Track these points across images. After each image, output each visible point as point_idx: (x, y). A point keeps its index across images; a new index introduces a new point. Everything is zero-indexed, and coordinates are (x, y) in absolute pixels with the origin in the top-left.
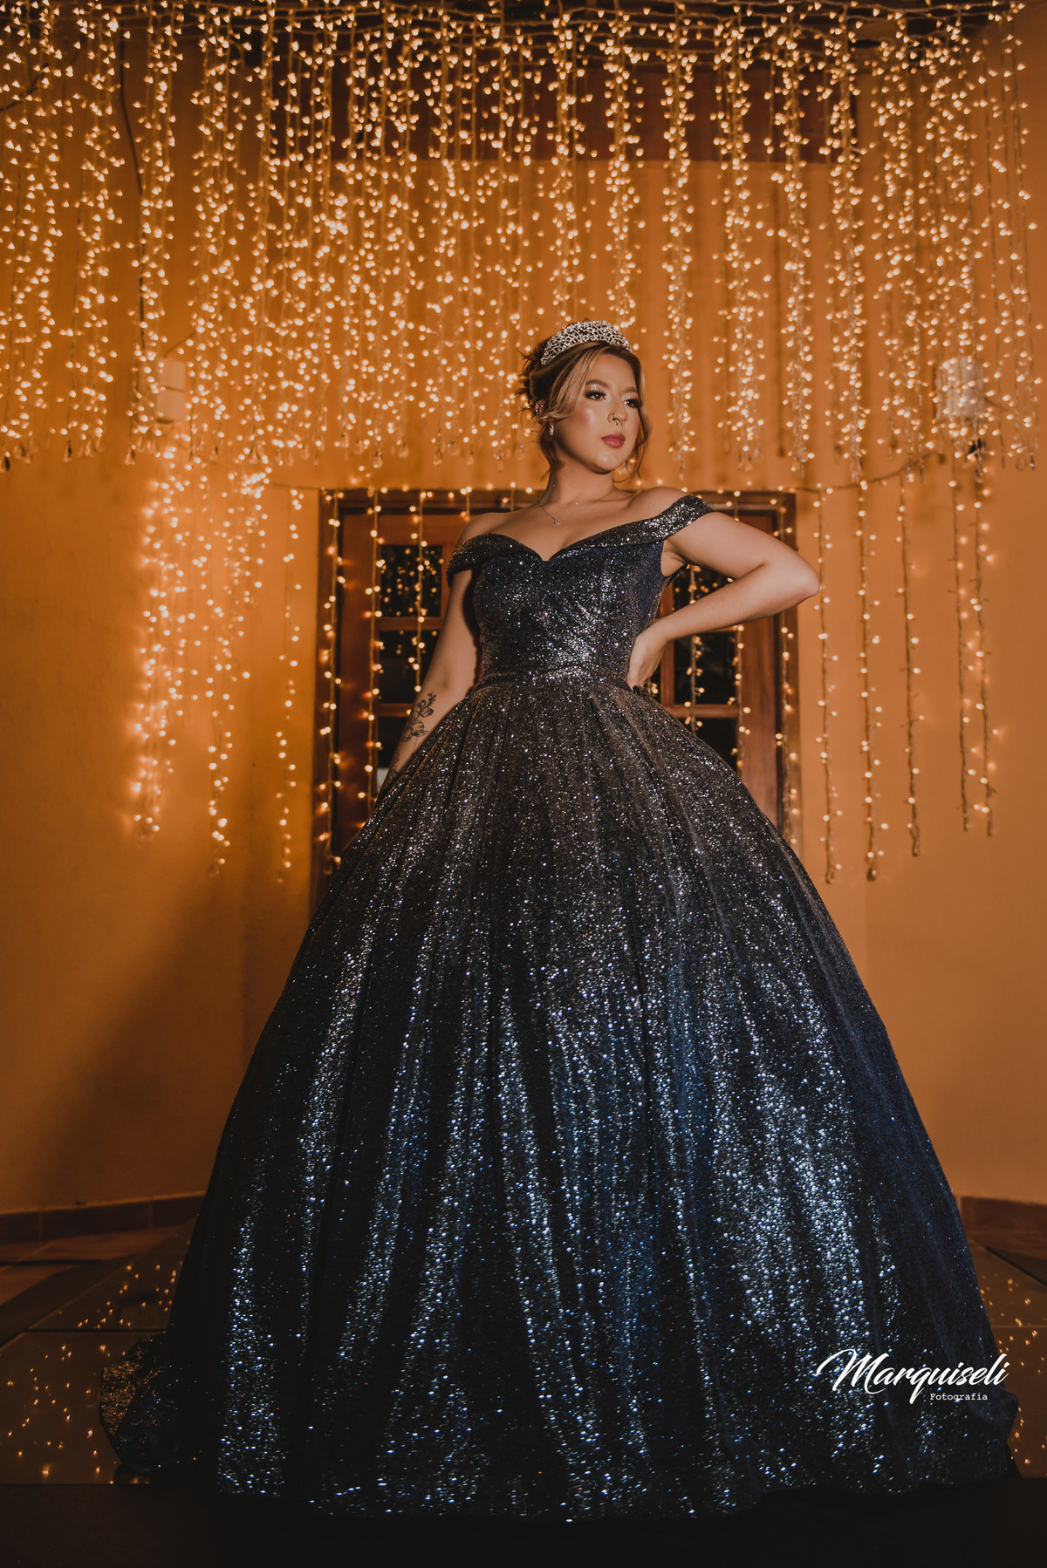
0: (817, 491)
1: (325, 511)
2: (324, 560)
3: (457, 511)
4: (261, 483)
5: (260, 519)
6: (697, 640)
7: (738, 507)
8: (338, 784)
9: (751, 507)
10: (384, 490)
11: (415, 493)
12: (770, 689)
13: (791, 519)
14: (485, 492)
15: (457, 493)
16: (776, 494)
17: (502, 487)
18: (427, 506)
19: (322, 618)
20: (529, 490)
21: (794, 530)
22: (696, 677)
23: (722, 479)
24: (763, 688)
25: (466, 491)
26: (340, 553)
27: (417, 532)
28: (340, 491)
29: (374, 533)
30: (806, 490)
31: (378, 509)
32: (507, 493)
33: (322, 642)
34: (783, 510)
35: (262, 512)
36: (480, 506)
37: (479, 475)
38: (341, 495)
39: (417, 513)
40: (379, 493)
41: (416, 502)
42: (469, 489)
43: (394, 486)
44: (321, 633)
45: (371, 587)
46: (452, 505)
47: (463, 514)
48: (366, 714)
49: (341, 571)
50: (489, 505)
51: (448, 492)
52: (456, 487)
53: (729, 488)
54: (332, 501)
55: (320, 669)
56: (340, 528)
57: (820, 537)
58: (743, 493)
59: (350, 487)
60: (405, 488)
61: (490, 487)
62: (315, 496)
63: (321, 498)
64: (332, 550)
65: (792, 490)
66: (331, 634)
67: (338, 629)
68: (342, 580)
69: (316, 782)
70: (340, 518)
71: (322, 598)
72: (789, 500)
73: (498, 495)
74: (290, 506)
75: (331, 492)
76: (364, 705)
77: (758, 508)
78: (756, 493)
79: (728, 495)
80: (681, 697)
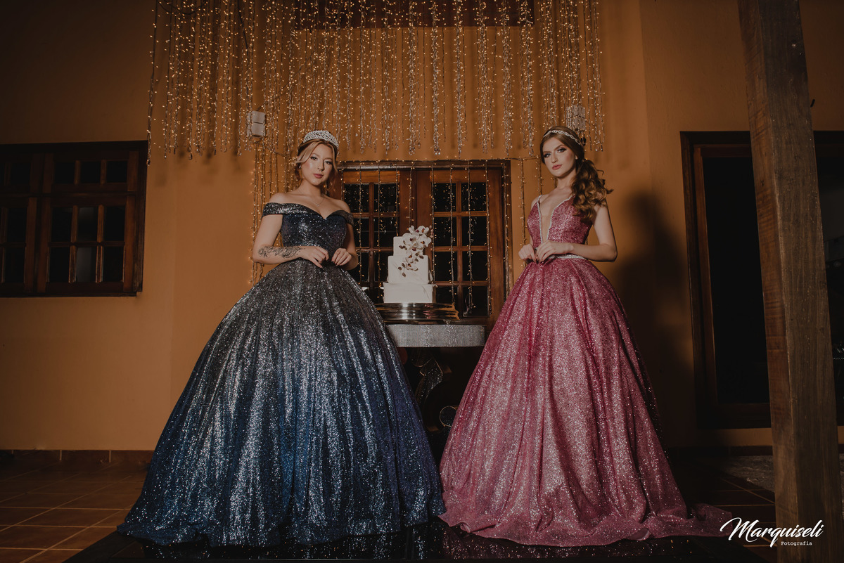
0: (519, 160)
6: (471, 220)
7: (487, 167)
9: (492, 166)
11: (358, 162)
12: (501, 239)
13: (509, 171)
14: (386, 161)
16: (503, 161)
17: (392, 159)
18: (362, 167)
20: (403, 161)
21: (510, 174)
22: (471, 234)
23: (481, 155)
24: (498, 239)
27: (359, 178)
29: (341, 179)
30: (515, 159)
31: (343, 169)
32: (395, 162)
34: (505, 167)
36: (384, 167)
37: (383, 155)
41: (358, 165)
42: (379, 160)
43: (349, 159)
46: (372, 167)
47: (377, 171)
50: (387, 167)
51: (371, 162)
52: (374, 160)
53: (483, 159)
58: (488, 160)
60: (353, 160)
61: (387, 159)
65: (509, 159)
72: (508, 163)
73: (391, 162)
77: (496, 166)
78: (495, 160)
79: (483, 161)
80: (465, 242)
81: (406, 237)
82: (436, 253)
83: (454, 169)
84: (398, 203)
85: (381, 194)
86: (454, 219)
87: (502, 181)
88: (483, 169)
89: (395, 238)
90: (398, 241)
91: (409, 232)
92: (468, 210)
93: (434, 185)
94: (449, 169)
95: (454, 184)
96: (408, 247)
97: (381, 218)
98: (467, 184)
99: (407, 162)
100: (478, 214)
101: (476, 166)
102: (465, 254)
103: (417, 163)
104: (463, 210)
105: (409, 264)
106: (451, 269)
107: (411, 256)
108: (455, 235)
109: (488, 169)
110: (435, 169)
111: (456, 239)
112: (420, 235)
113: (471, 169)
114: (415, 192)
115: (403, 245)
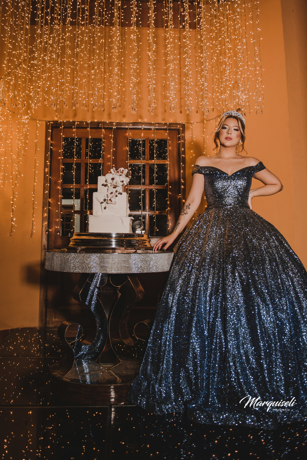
0: (192, 124)
1: (47, 128)
2: (47, 141)
3: (86, 128)
4: (28, 118)
5: (28, 129)
6: (156, 166)
7: (168, 128)
8: (50, 208)
9: (172, 128)
10: (65, 121)
11: (74, 122)
12: (177, 181)
13: (184, 131)
14: (95, 122)
15: (86, 122)
16: (179, 124)
17: (99, 121)
18: (78, 126)
19: (46, 159)
20: (107, 122)
21: (185, 134)
22: (156, 177)
23: (164, 120)
25: (89, 122)
26: (51, 140)
27: (75, 134)
28: (52, 122)
29: (62, 134)
30: (188, 123)
31: (63, 127)
32: (101, 123)
33: (46, 166)
34: (181, 129)
35: (28, 127)
36: (93, 126)
37: (93, 118)
38: (52, 123)
39: (74, 128)
40: (63, 122)
41: (74, 125)
42: (90, 121)
43: (68, 120)
44: (45, 163)
45: (60, 150)
46: (85, 126)
47: (88, 129)
48: (59, 187)
49: (51, 146)
50: (96, 126)
51: (84, 122)
52: (86, 121)
53: (166, 122)
54: (49, 124)
55: (45, 174)
56: (52, 132)
57: (192, 136)
58: (169, 123)
59: (55, 120)
60: (71, 121)
61: (96, 121)
62: (45, 123)
63: (46, 123)
64: (49, 139)
65: (184, 123)
66: (48, 163)
67: (51, 162)
68: (52, 148)
69: (43, 208)
70: (52, 130)
71: (46, 153)
72: (183, 126)
73: (98, 123)
74: (37, 125)
75: (49, 122)
76: (58, 184)
77: (174, 128)
78: (174, 124)
79: (166, 124)
80: (151, 183)
81: (109, 176)
82: (130, 190)
83: (145, 129)
84: (103, 152)
85: (90, 146)
86: (144, 166)
87: (179, 139)
88: (165, 130)
89: (99, 177)
90: (101, 180)
91: (111, 173)
92: (154, 159)
93: (130, 140)
94: (140, 129)
95: (143, 141)
96: (109, 185)
97: (90, 164)
98: (154, 140)
99: (111, 123)
100: (161, 162)
101: (160, 127)
102: (151, 192)
103: (118, 124)
104: (150, 159)
105: (110, 200)
106: (141, 202)
107: (112, 193)
108: (144, 177)
109: (169, 130)
110: (130, 129)
111: (145, 180)
112: (120, 175)
113: (157, 129)
114: (115, 145)
115: (105, 183)
